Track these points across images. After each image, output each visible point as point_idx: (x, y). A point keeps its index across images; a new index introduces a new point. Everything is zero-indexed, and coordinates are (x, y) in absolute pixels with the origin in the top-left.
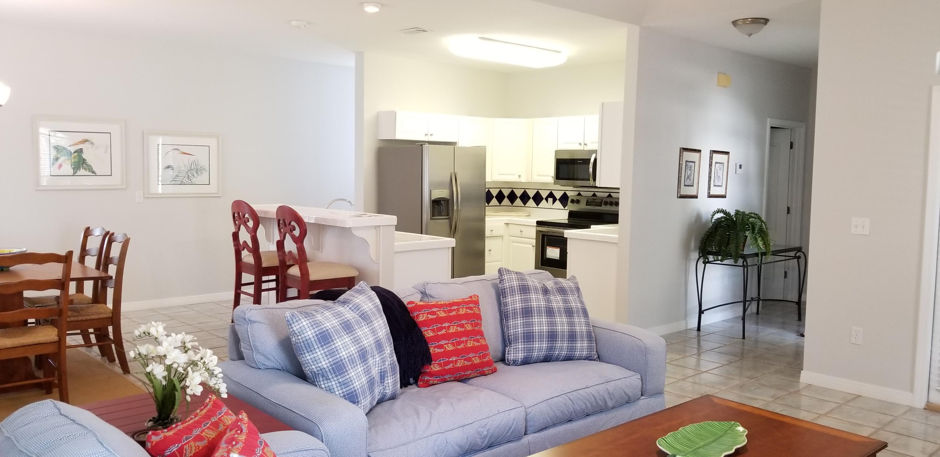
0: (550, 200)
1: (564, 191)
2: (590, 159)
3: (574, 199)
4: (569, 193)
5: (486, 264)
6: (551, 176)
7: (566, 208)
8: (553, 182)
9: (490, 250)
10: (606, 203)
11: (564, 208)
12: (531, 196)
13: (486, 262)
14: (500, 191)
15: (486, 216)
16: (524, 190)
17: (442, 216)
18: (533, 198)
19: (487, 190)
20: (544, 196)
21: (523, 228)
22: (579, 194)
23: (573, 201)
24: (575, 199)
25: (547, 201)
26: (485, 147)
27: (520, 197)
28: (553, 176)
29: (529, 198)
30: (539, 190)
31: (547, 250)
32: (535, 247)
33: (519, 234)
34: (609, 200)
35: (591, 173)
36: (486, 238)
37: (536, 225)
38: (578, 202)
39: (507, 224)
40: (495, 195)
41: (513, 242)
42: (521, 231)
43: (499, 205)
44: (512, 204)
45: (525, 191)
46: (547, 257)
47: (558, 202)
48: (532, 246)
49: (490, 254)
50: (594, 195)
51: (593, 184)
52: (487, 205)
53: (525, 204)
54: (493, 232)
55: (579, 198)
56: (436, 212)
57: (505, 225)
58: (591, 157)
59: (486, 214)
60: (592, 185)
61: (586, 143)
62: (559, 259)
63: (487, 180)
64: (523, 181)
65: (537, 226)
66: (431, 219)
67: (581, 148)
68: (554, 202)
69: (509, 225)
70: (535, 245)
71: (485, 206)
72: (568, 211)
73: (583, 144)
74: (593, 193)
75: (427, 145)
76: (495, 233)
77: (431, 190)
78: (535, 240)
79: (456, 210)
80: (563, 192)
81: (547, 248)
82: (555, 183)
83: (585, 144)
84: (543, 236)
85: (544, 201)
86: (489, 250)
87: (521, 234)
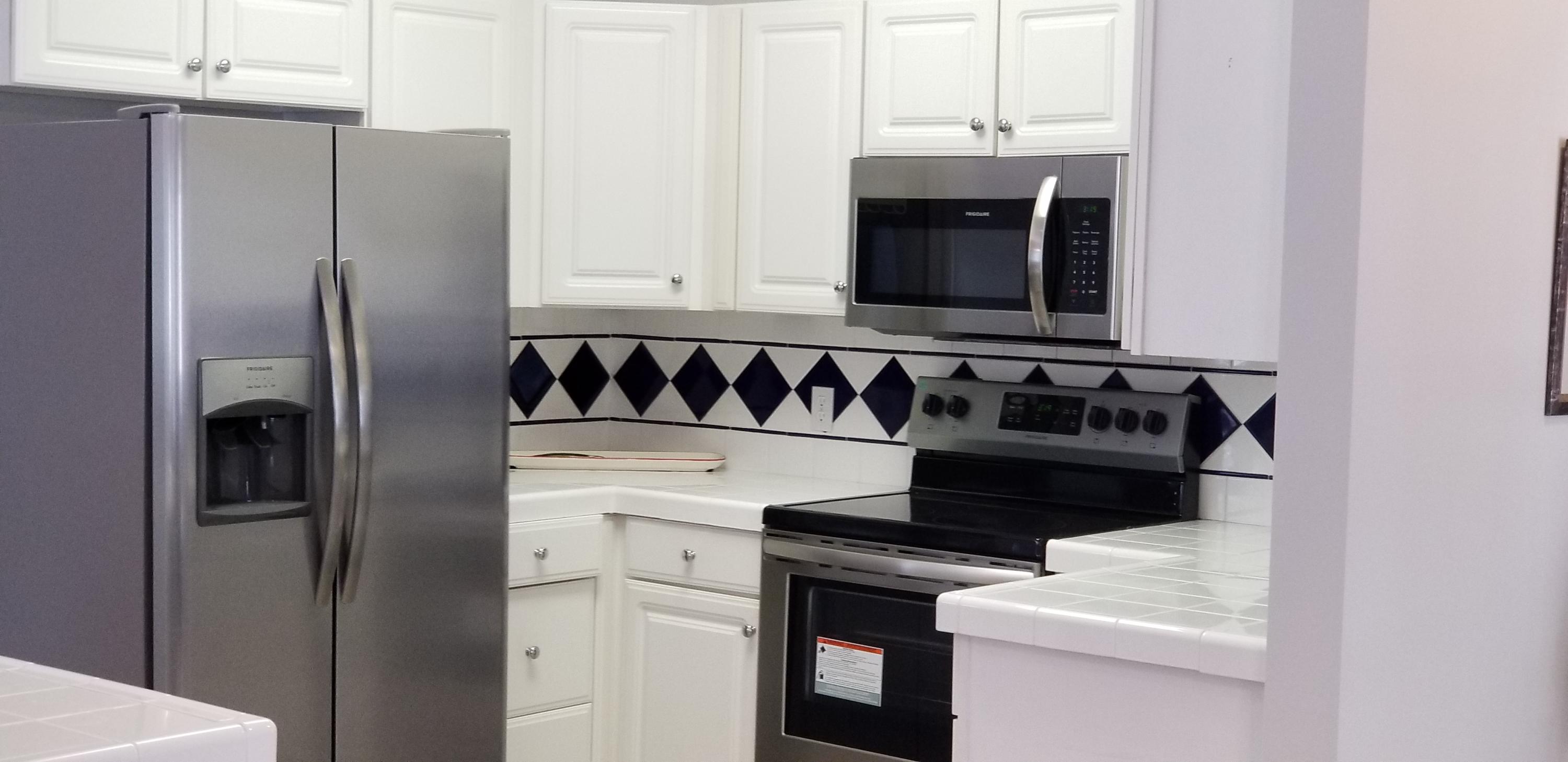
0: (823, 395)
1: (889, 357)
2: (1030, 203)
3: (942, 395)
4: (914, 368)
5: (512, 725)
6: (833, 282)
7: (901, 436)
8: (843, 313)
9: (533, 654)
10: (1101, 420)
11: (892, 433)
12: (731, 372)
13: (509, 715)
14: (585, 349)
15: (513, 476)
16: (697, 344)
17: (269, 499)
18: (737, 385)
19: (516, 349)
20: (793, 378)
21: (695, 542)
22: (964, 373)
23: (934, 406)
24: (947, 398)
25: (807, 401)
26: (504, 134)
27: (674, 381)
28: (843, 282)
29: (720, 384)
30: (767, 348)
31: (819, 655)
32: (756, 637)
33: (677, 568)
34: (1115, 402)
35: (1039, 270)
36: (511, 594)
37: (760, 526)
38: (960, 408)
39: (617, 519)
40: (557, 370)
41: (648, 607)
42: (686, 557)
43: (577, 414)
44: (641, 413)
45: (701, 352)
46: (818, 690)
47: (858, 409)
48: (739, 629)
49: (532, 674)
50: (1038, 377)
51: (1047, 324)
52: (516, 413)
53: (700, 414)
54: (546, 562)
55: (962, 388)
56: (232, 477)
57: (610, 524)
58: (1037, 195)
59: (512, 461)
60: (1038, 333)
61: (1006, 116)
62: (877, 703)
63: (515, 301)
64: (695, 305)
65: (768, 535)
66: (202, 521)
67: (984, 147)
68: (839, 407)
69: (632, 525)
70: (754, 623)
71: (507, 423)
72: (911, 452)
73: (990, 128)
74: (1032, 365)
75: (175, 116)
76: (554, 568)
77: (199, 363)
78: (758, 602)
79: (348, 456)
80: (886, 359)
81: (820, 645)
82: (852, 319)
83: (1001, 129)
84: (799, 585)
85: (792, 400)
86: (528, 653)
87: (689, 570)
